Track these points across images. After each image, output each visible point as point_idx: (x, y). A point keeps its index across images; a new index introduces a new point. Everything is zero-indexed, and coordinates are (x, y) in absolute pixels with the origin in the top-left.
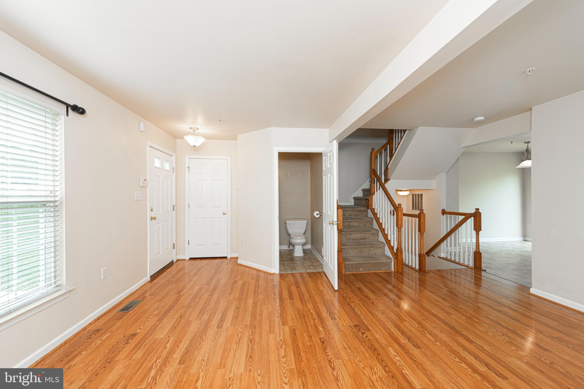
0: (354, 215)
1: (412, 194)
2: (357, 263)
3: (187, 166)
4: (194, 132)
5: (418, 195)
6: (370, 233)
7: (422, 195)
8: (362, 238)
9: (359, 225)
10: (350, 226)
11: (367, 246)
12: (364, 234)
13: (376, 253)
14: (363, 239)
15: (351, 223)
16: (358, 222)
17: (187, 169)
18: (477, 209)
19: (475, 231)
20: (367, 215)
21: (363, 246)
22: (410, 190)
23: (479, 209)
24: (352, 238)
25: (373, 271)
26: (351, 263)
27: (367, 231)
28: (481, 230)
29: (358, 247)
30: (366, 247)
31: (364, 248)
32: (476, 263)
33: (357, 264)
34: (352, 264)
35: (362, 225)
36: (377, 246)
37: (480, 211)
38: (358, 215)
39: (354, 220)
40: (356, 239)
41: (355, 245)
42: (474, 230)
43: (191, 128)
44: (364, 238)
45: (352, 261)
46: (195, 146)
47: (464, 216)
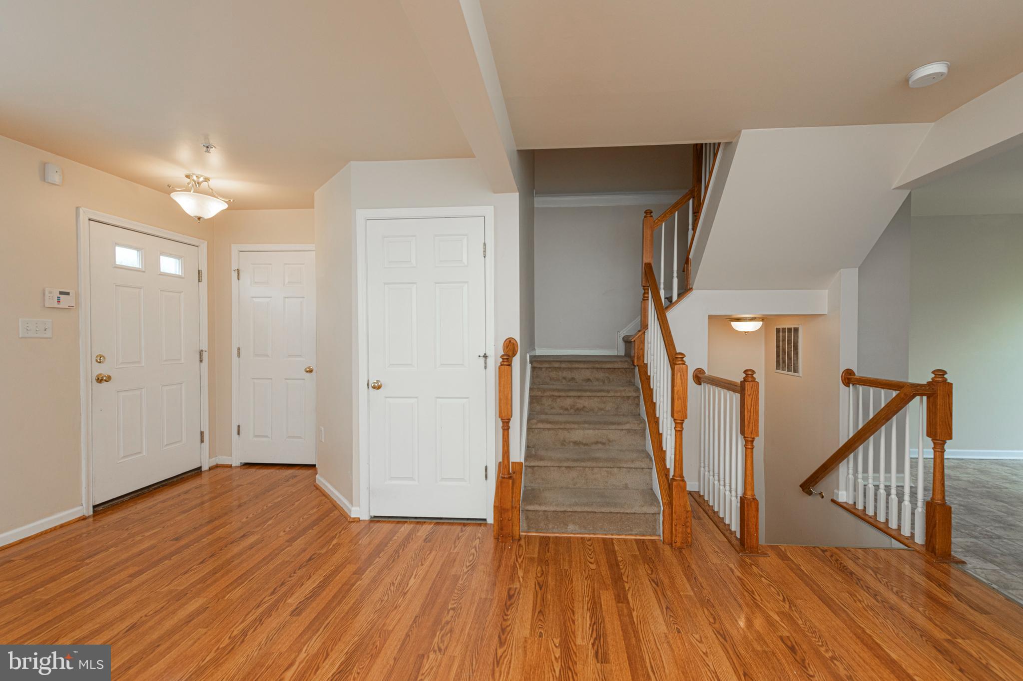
0: (598, 380)
1: (777, 329)
2: (558, 509)
3: (234, 267)
4: (197, 187)
5: (790, 330)
6: (620, 427)
7: (796, 330)
8: (600, 440)
9: (602, 406)
10: (578, 409)
11: (601, 464)
12: (604, 432)
13: (626, 484)
14: (604, 444)
15: (578, 401)
16: (599, 400)
17: (234, 275)
18: (940, 374)
19: (933, 440)
20: (633, 381)
21: (589, 464)
22: (763, 319)
23: (945, 373)
24: (572, 440)
25: (606, 534)
26: (543, 508)
27: (613, 423)
28: (951, 438)
29: (575, 464)
30: (599, 467)
31: (592, 470)
32: (931, 537)
33: (561, 512)
34: (545, 511)
35: (609, 406)
36: (628, 466)
37: (949, 378)
38: (609, 381)
39: (588, 394)
40: (584, 442)
41: (568, 460)
42: (927, 435)
43: (188, 176)
44: (604, 441)
45: (545, 504)
46: (199, 218)
47: (898, 392)
